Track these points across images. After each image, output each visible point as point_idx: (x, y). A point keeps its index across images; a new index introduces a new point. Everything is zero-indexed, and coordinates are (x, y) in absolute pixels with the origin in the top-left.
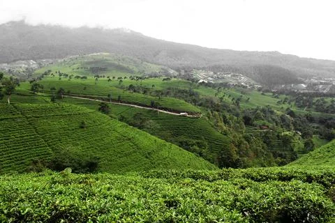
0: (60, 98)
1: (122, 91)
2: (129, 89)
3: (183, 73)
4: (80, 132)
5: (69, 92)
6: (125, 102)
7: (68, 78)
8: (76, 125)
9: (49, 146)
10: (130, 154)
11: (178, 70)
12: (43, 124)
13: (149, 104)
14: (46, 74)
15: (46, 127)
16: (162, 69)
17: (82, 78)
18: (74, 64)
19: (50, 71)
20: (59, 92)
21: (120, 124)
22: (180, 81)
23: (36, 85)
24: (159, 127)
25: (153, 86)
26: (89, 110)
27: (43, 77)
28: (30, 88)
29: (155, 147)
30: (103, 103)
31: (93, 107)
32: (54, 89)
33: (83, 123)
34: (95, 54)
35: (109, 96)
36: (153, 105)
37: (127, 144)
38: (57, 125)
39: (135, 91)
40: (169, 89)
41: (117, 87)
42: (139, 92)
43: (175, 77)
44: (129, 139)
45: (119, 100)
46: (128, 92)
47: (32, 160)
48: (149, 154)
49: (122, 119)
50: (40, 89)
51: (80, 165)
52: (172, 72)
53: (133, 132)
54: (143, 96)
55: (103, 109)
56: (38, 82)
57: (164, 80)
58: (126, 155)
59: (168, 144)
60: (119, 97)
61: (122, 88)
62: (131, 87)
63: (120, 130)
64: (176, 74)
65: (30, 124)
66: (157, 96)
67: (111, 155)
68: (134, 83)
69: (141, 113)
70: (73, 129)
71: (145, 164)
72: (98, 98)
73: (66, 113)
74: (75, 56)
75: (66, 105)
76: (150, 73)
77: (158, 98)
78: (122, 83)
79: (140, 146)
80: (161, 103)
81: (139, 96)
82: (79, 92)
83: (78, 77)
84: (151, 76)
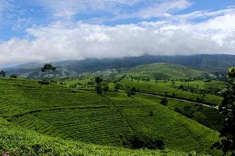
0: (133, 94)
2: (180, 89)
3: (220, 76)
4: (149, 118)
5: (139, 90)
6: (177, 98)
7: (137, 80)
8: (147, 114)
9: (130, 126)
10: (185, 136)
11: (216, 74)
12: (126, 111)
13: (196, 100)
14: (123, 77)
15: (128, 114)
16: (204, 73)
17: (146, 80)
18: (141, 71)
19: (125, 75)
20: (132, 90)
21: (176, 114)
22: (218, 83)
23: (118, 85)
24: (205, 117)
25: (198, 86)
26: (155, 104)
27: (121, 79)
28: (114, 87)
29: (202, 133)
30: (164, 99)
31: (154, 100)
32: (129, 88)
33: (152, 112)
34: (155, 64)
35: (166, 93)
36: (199, 100)
37: (182, 129)
38: (135, 112)
39: (184, 90)
40: (210, 88)
41: (170, 87)
42: (187, 91)
43: (214, 80)
44: (184, 126)
45: (174, 96)
46: (180, 91)
47: (119, 135)
48: (199, 137)
49: (177, 110)
50: (121, 88)
51: (151, 141)
52: (211, 75)
53: (186, 120)
54: (191, 93)
55: (164, 103)
56: (118, 83)
57: (206, 81)
58: (181, 137)
59: (212, 131)
60: (173, 94)
61: (175, 87)
62: (181, 87)
63: (177, 118)
64: (215, 77)
65: (118, 111)
66: (201, 94)
67: (170, 136)
68: (183, 83)
69: (189, 107)
70: (145, 116)
71: (196, 145)
72: (159, 95)
73: (140, 105)
74: (142, 66)
75: (138, 98)
76: (194, 76)
77: (202, 95)
78: (175, 84)
79: (192, 131)
80: (205, 99)
81: (188, 94)
82: (144, 90)
83: (144, 80)
84: (195, 79)
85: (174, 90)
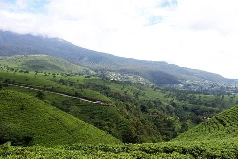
0: (6, 86)
2: (60, 83)
3: (99, 73)
4: (20, 113)
5: (14, 82)
6: (56, 92)
7: (14, 71)
8: (17, 107)
10: (58, 131)
11: (96, 71)
13: (74, 94)
16: (85, 69)
17: (25, 72)
18: (20, 61)
20: (6, 81)
21: (52, 108)
22: (97, 79)
24: (80, 111)
25: (78, 81)
26: (29, 97)
29: (76, 126)
30: (39, 92)
31: (31, 94)
32: (2, 79)
33: (23, 106)
34: (37, 55)
35: (45, 86)
36: (77, 95)
37: (56, 123)
38: (2, 106)
39: (64, 84)
40: (89, 84)
41: (50, 80)
42: (67, 85)
43: (94, 76)
44: (58, 120)
45: (52, 90)
46: (59, 85)
48: (72, 131)
49: (53, 104)
51: (18, 138)
52: (92, 72)
53: (61, 114)
54: (70, 88)
55: (40, 96)
57: (86, 77)
58: (55, 132)
59: (86, 124)
60: (53, 88)
61: (55, 81)
62: (62, 81)
63: (51, 112)
64: (95, 73)
66: (80, 88)
67: (43, 131)
68: (64, 78)
69: (67, 101)
70: (15, 111)
71: (69, 138)
72: (36, 88)
73: (10, 98)
74: (21, 56)
75: (11, 92)
76: (76, 71)
77: (80, 90)
78: (55, 78)
79: (66, 125)
80: (82, 94)
81: (67, 88)
82: (21, 82)
83: (22, 71)
84: (76, 74)
85: (53, 84)
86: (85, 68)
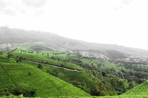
0: (20, 61)
1: (48, 59)
2: (52, 58)
3: (76, 52)
4: (28, 77)
5: (24, 59)
6: (49, 64)
7: (25, 52)
8: (27, 74)
9: (13, 83)
10: (50, 88)
11: (74, 51)
12: (11, 72)
13: (60, 65)
14: (15, 50)
15: (13, 74)
17: (31, 53)
18: (28, 46)
19: (17, 49)
20: (20, 58)
21: (47, 74)
22: (74, 56)
23: (10, 54)
24: (64, 76)
25: (62, 57)
26: (33, 67)
27: (13, 51)
28: (7, 56)
29: (62, 85)
30: (39, 64)
31: (35, 65)
32: (18, 57)
33: (30, 73)
34: (38, 42)
35: (42, 61)
36: (62, 66)
37: (49, 83)
38: (18, 73)
39: (54, 60)
40: (69, 59)
41: (46, 57)
42: (56, 60)
43: (72, 54)
44: (51, 81)
45: (47, 63)
46: (51, 60)
47: (4, 89)
48: (59, 88)
49: (48, 72)
50: (12, 57)
51: (27, 92)
52: (71, 52)
53: (52, 78)
54: (58, 62)
55: (40, 67)
56: (11, 53)
57: (67, 55)
58: (49, 88)
59: (68, 84)
60: (47, 62)
61: (48, 58)
62: (53, 58)
63: (46, 77)
64: (73, 53)
65: (5, 72)
67: (42, 88)
68: (54, 56)
69: (56, 69)
70: (25, 76)
71: (57, 93)
72: (38, 62)
73: (23, 68)
74: (29, 43)
75: (23, 64)
76: (61, 52)
77: (64, 63)
78: (49, 56)
79: (55, 84)
80: (65, 65)
81: (56, 62)
82: (29, 59)
83: (29, 52)
84: (61, 53)
86: (67, 49)
